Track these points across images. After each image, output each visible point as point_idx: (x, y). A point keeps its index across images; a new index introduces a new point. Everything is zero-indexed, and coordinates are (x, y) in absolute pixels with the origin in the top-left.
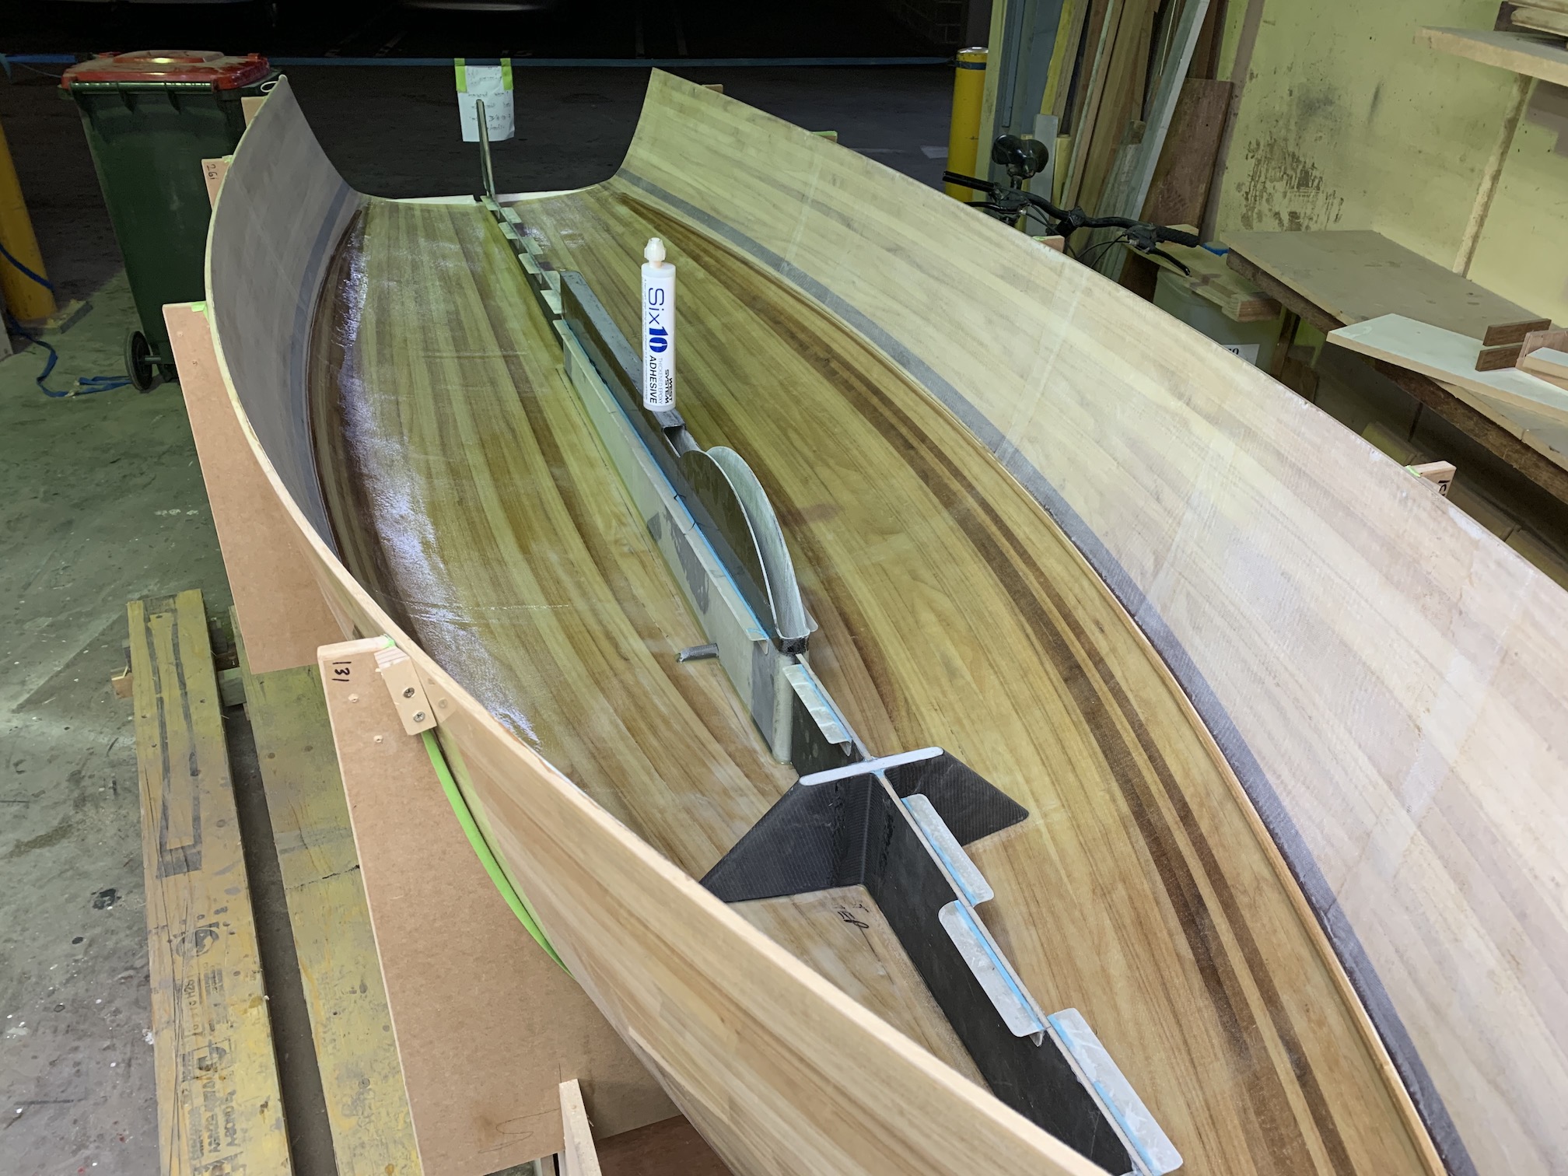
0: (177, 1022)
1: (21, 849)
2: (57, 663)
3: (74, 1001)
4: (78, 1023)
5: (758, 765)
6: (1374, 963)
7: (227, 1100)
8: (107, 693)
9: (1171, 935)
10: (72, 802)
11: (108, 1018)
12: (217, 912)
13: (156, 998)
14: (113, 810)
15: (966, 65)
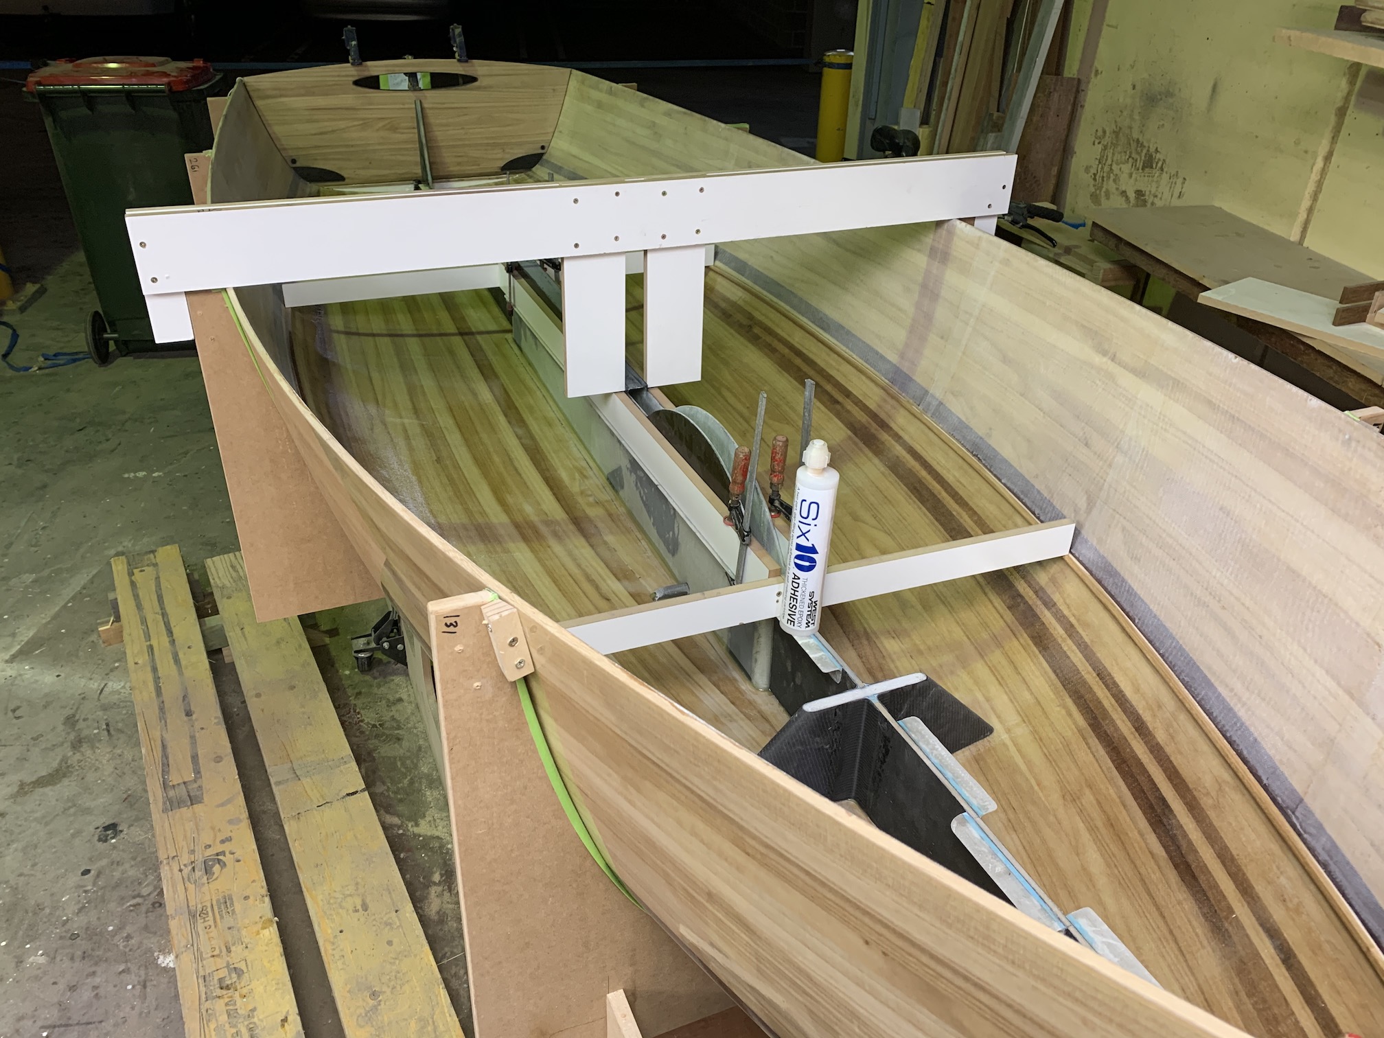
0: (195, 945)
1: (23, 790)
2: (43, 615)
3: (87, 929)
4: (93, 950)
5: (740, 692)
6: (1349, 856)
7: (249, 1016)
8: (93, 642)
9: (1141, 835)
10: (69, 744)
11: (121, 945)
12: (223, 842)
13: (173, 924)
14: (109, 750)
15: (832, 65)
